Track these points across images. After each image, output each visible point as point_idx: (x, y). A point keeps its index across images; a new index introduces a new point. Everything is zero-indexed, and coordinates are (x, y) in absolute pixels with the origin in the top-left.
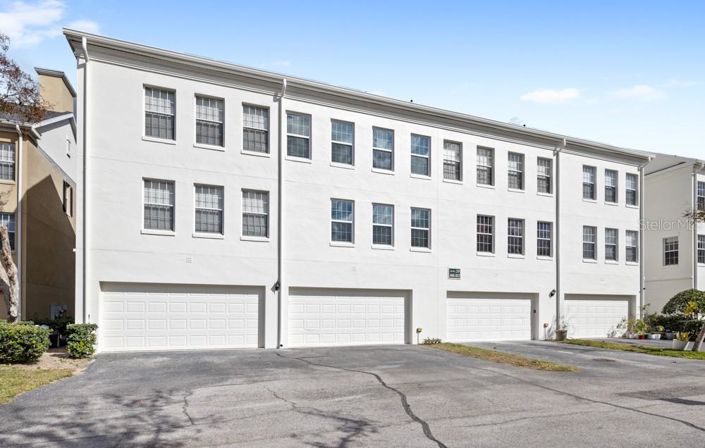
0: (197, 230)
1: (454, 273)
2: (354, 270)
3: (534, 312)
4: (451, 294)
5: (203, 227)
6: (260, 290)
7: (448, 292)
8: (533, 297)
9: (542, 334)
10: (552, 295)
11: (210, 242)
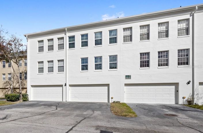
0: (48, 72)
1: (128, 77)
2: (88, 78)
3: (177, 91)
4: (126, 85)
5: (50, 71)
6: (62, 86)
7: (125, 84)
8: (176, 85)
9: (181, 101)
10: (189, 83)
11: (51, 74)
